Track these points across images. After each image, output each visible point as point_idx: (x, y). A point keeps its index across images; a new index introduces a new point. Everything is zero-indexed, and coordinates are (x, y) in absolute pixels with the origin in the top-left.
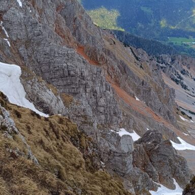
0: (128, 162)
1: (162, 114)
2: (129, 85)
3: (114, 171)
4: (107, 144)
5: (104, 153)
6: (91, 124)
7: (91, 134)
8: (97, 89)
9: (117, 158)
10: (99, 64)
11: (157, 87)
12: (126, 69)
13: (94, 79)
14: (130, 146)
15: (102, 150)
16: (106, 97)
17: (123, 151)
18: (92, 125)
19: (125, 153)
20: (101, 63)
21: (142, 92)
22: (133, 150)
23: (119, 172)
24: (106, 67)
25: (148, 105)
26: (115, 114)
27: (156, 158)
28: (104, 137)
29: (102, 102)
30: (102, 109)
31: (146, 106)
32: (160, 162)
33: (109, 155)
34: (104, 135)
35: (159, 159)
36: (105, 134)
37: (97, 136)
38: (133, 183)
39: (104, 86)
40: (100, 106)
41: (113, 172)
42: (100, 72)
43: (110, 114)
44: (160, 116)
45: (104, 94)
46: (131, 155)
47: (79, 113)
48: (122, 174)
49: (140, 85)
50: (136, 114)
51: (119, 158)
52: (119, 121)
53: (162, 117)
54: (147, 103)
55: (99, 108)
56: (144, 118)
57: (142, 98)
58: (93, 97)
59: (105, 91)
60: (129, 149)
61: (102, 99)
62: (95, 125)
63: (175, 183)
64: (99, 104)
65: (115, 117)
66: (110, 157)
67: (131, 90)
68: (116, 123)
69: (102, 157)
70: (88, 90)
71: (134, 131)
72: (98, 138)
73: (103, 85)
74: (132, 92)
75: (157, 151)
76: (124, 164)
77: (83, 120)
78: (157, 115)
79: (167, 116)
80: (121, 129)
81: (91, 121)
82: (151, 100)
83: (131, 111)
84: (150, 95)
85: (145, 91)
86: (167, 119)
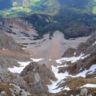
1: (18, 51)
3: (36, 93)
7: (18, 82)
14: (39, 78)
18: (16, 77)
21: (4, 45)
23: (38, 92)
31: (10, 51)
32: (43, 75)
37: (21, 82)
38: (45, 94)
47: (7, 75)
50: (9, 57)
51: (36, 86)
54: (9, 49)
57: (6, 48)
62: (18, 76)
63: (51, 81)
66: (31, 88)
71: (14, 66)
77: (10, 77)
78: (17, 52)
79: (21, 51)
80: (8, 69)
81: (15, 76)
82: (10, 47)
83: (6, 57)
84: (9, 44)
85: (6, 44)
86: (21, 53)
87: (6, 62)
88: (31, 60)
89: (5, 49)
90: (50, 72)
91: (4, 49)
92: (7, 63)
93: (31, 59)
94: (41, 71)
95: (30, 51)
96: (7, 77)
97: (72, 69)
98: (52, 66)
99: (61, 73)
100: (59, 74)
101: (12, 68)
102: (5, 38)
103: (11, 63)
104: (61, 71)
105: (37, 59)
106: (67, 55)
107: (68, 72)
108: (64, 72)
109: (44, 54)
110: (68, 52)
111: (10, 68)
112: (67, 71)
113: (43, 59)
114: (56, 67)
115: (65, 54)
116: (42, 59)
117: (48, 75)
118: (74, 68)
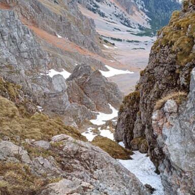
0: (65, 99)
1: (87, 46)
2: (47, 23)
3: (53, 111)
4: (40, 89)
5: (39, 97)
6: (18, 72)
7: (21, 82)
8: (15, 34)
9: (53, 99)
10: (10, 7)
11: (76, 20)
12: (40, 6)
13: (8, 24)
14: (63, 85)
15: (37, 95)
16: (26, 41)
17: (57, 91)
19: (60, 92)
20: (11, 5)
22: (67, 87)
23: (58, 111)
24: (18, 9)
25: (71, 41)
26: (40, 56)
27: (89, 90)
28: (35, 82)
29: (24, 47)
30: (25, 55)
31: (69, 42)
32: (94, 92)
33: (44, 98)
34: (34, 81)
35: (93, 90)
36: (35, 79)
37: (27, 83)
39: (22, 30)
40: (23, 52)
41: (52, 113)
42: (14, 16)
43: (35, 58)
44: (85, 49)
45: (23, 39)
46: (66, 93)
47: (2, 64)
48: (61, 113)
49: (59, 21)
50: (62, 53)
52: (47, 63)
53: (87, 50)
54: (70, 39)
55: (22, 54)
56: (70, 54)
57: (64, 35)
58: (13, 44)
59: (24, 35)
60: (63, 88)
61: (22, 44)
62: (23, 72)
63: (111, 107)
64: (21, 50)
65: (41, 60)
66: (45, 100)
67: (51, 29)
68: (44, 65)
69: (38, 101)
70: (5, 37)
71: (63, 70)
72: (30, 85)
73: (20, 29)
74: (53, 30)
75: (89, 83)
76: (61, 102)
78: (82, 48)
79: (91, 47)
80: (50, 70)
81: (18, 69)
83: (56, 50)
86: (92, 50)
88: (106, 68)
89: (61, 36)
91: (59, 37)
92: (49, 60)
93: (106, 66)
96: (3, 68)
103: (59, 63)
105: (119, 69)
109: (139, 65)
111: (55, 70)
113: (133, 73)
117: (109, 95)
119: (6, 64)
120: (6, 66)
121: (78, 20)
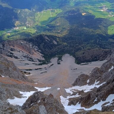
1: (20, 78)
11: (6, 64)
14: (45, 111)
18: (17, 111)
21: (4, 71)
25: (10, 77)
26: (1, 92)
31: (10, 78)
35: (49, 107)
50: (9, 86)
53: (21, 81)
56: (14, 86)
57: (6, 75)
65: (2, 95)
71: (15, 97)
77: (10, 111)
78: (18, 80)
79: (23, 78)
80: (7, 100)
81: (16, 109)
82: (11, 74)
83: (5, 86)
84: (9, 71)
85: (5, 70)
86: (24, 80)
87: (5, 92)
88: (36, 89)
89: (4, 76)
90: (59, 103)
91: (3, 77)
92: (6, 94)
93: (35, 87)
94: (47, 103)
95: (34, 79)
96: (6, 111)
97: (85, 100)
98: (60, 97)
99: (72, 105)
100: (69, 106)
101: (12, 100)
102: (5, 63)
103: (12, 93)
104: (72, 102)
105: (43, 88)
106: (79, 83)
107: (80, 104)
108: (76, 104)
109: (51, 82)
110: (80, 80)
111: (10, 99)
112: (79, 102)
113: (50, 88)
114: (66, 98)
115: (76, 81)
116: (48, 88)
117: (56, 108)
118: (88, 99)
119: (8, 107)
120: (8, 109)
121: (7, 64)
